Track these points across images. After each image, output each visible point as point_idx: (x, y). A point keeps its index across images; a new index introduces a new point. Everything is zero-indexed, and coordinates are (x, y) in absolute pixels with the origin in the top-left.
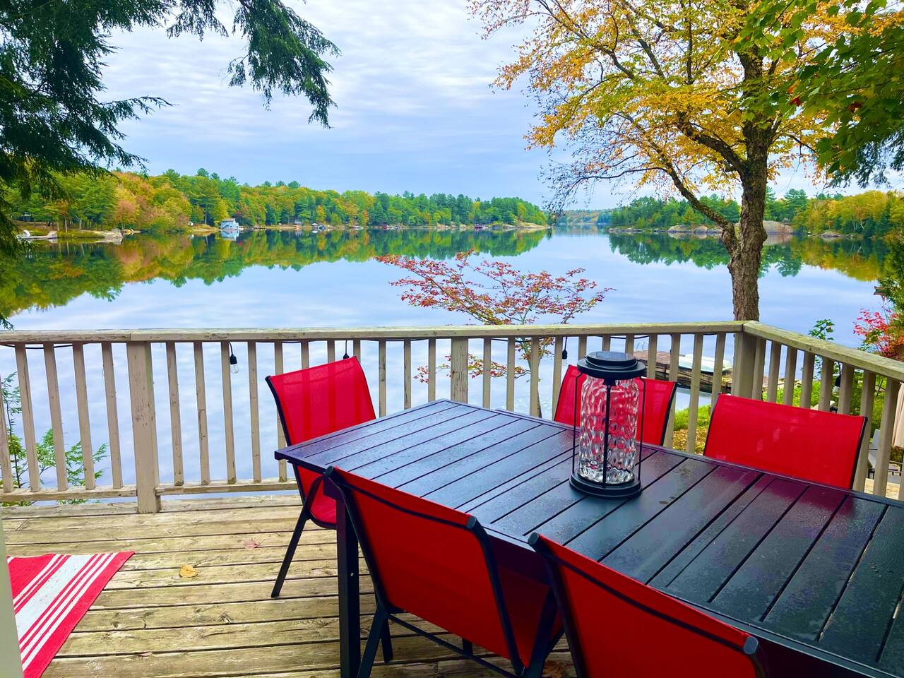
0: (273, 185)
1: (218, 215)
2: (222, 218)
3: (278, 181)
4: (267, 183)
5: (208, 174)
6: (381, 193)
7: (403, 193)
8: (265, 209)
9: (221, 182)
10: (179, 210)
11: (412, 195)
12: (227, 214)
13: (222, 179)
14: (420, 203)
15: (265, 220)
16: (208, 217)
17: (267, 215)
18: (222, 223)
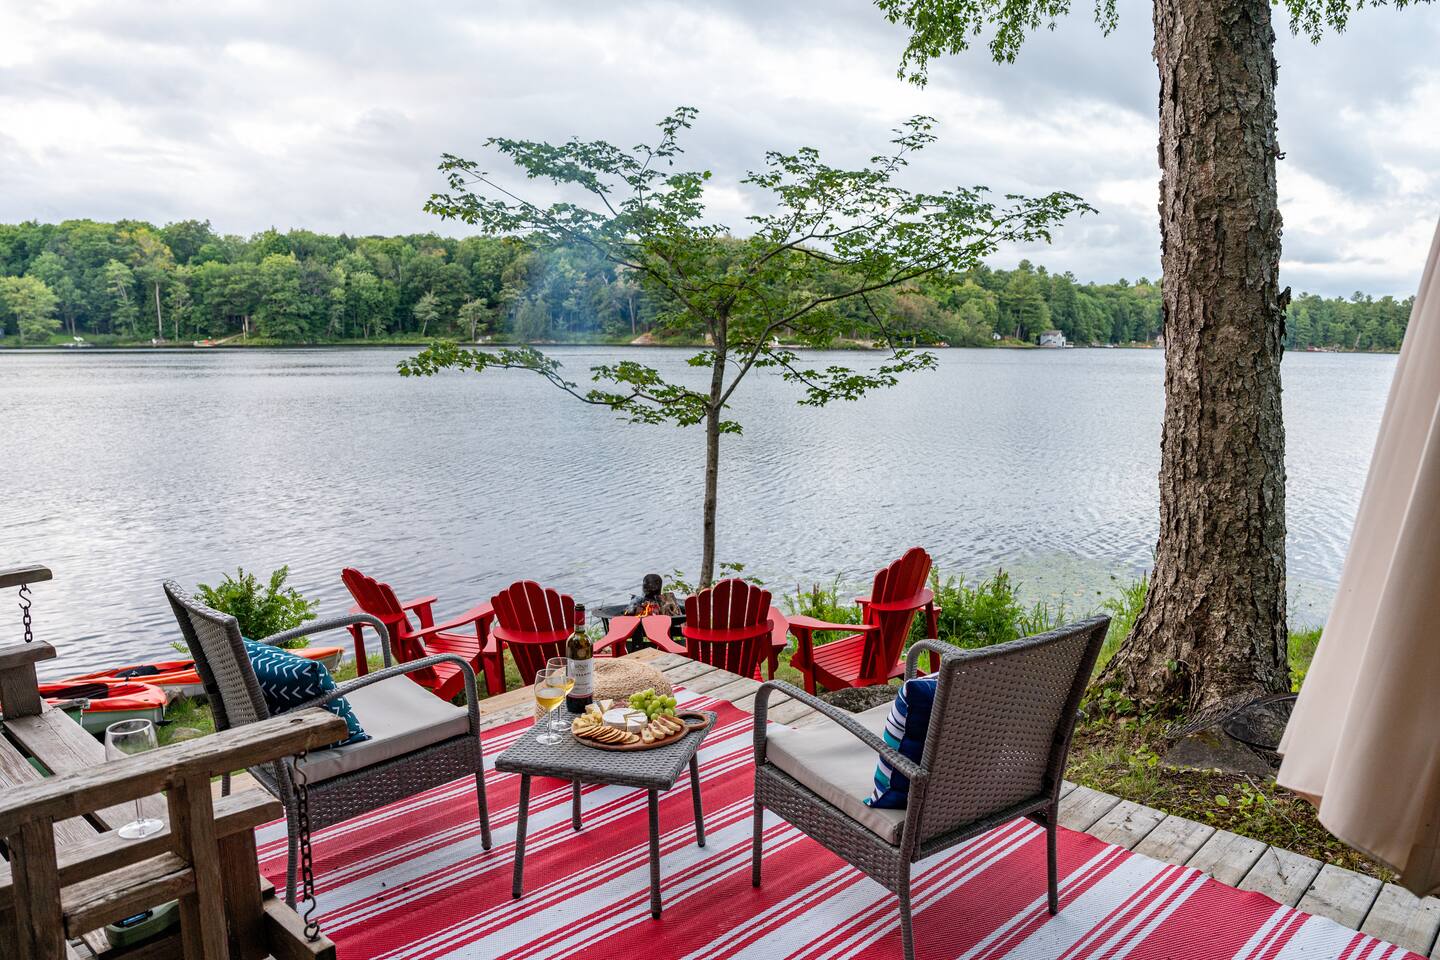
0: (1132, 284)
1: (1036, 325)
2: (1042, 329)
3: (1139, 278)
4: (1122, 281)
5: (1032, 268)
6: (1310, 295)
7: (1353, 294)
8: (1112, 319)
9: (1047, 278)
10: (980, 315)
11: (1369, 298)
12: (1050, 324)
13: (1050, 275)
14: (1382, 311)
15: (1110, 334)
16: (1022, 328)
17: (1115, 328)
18: (1042, 338)
